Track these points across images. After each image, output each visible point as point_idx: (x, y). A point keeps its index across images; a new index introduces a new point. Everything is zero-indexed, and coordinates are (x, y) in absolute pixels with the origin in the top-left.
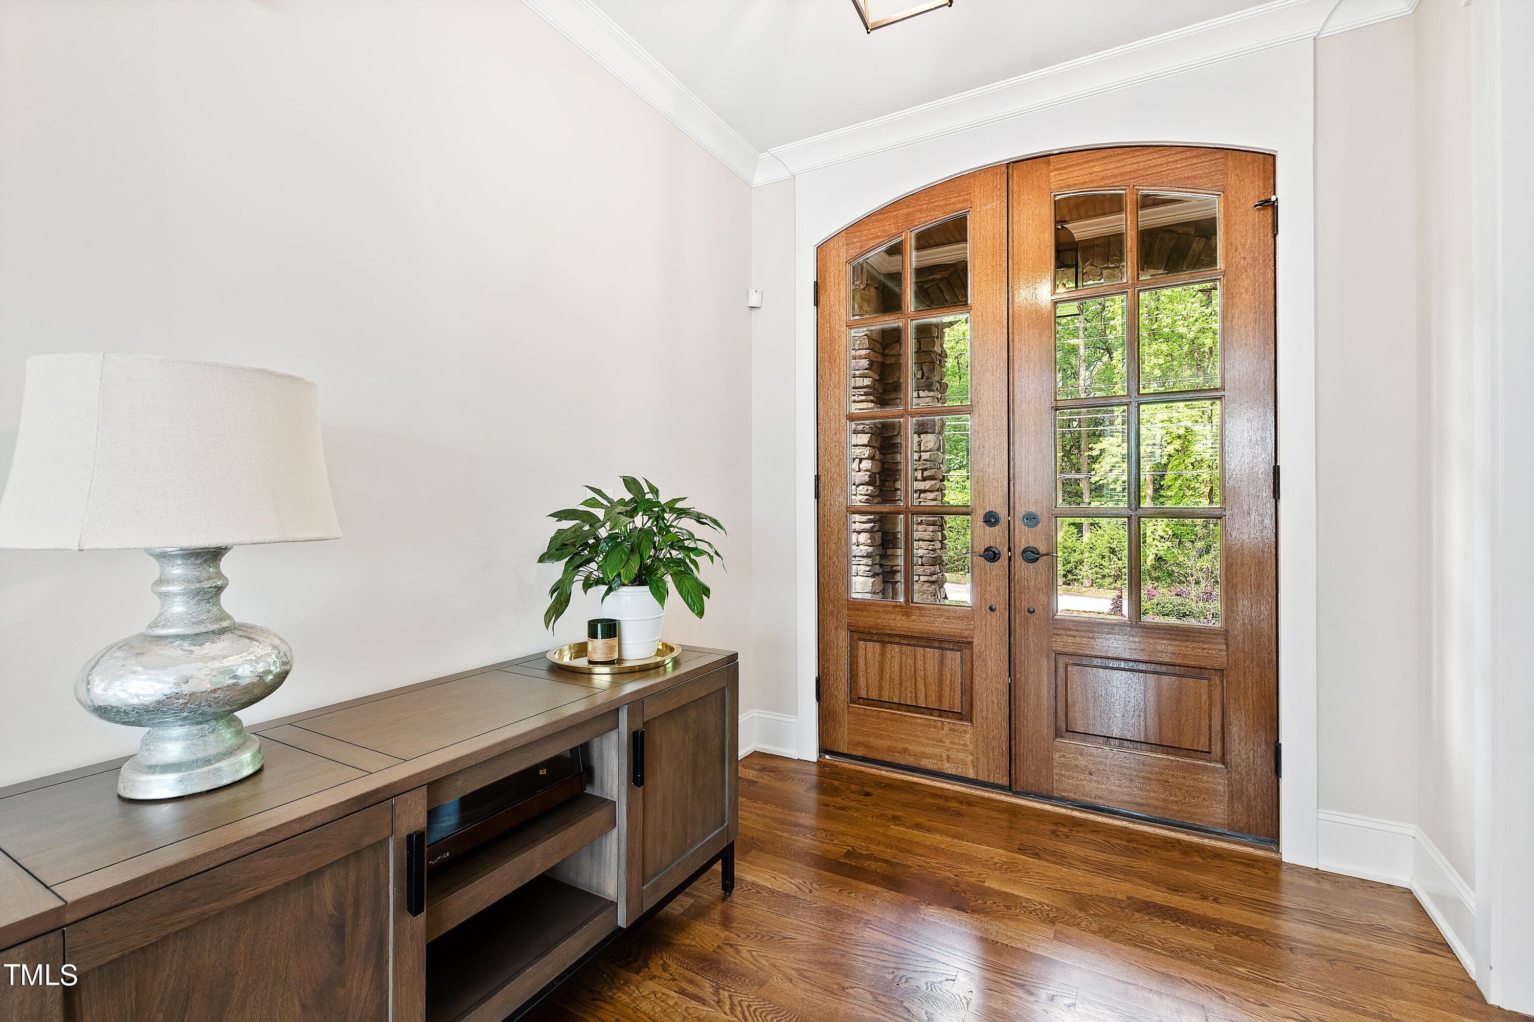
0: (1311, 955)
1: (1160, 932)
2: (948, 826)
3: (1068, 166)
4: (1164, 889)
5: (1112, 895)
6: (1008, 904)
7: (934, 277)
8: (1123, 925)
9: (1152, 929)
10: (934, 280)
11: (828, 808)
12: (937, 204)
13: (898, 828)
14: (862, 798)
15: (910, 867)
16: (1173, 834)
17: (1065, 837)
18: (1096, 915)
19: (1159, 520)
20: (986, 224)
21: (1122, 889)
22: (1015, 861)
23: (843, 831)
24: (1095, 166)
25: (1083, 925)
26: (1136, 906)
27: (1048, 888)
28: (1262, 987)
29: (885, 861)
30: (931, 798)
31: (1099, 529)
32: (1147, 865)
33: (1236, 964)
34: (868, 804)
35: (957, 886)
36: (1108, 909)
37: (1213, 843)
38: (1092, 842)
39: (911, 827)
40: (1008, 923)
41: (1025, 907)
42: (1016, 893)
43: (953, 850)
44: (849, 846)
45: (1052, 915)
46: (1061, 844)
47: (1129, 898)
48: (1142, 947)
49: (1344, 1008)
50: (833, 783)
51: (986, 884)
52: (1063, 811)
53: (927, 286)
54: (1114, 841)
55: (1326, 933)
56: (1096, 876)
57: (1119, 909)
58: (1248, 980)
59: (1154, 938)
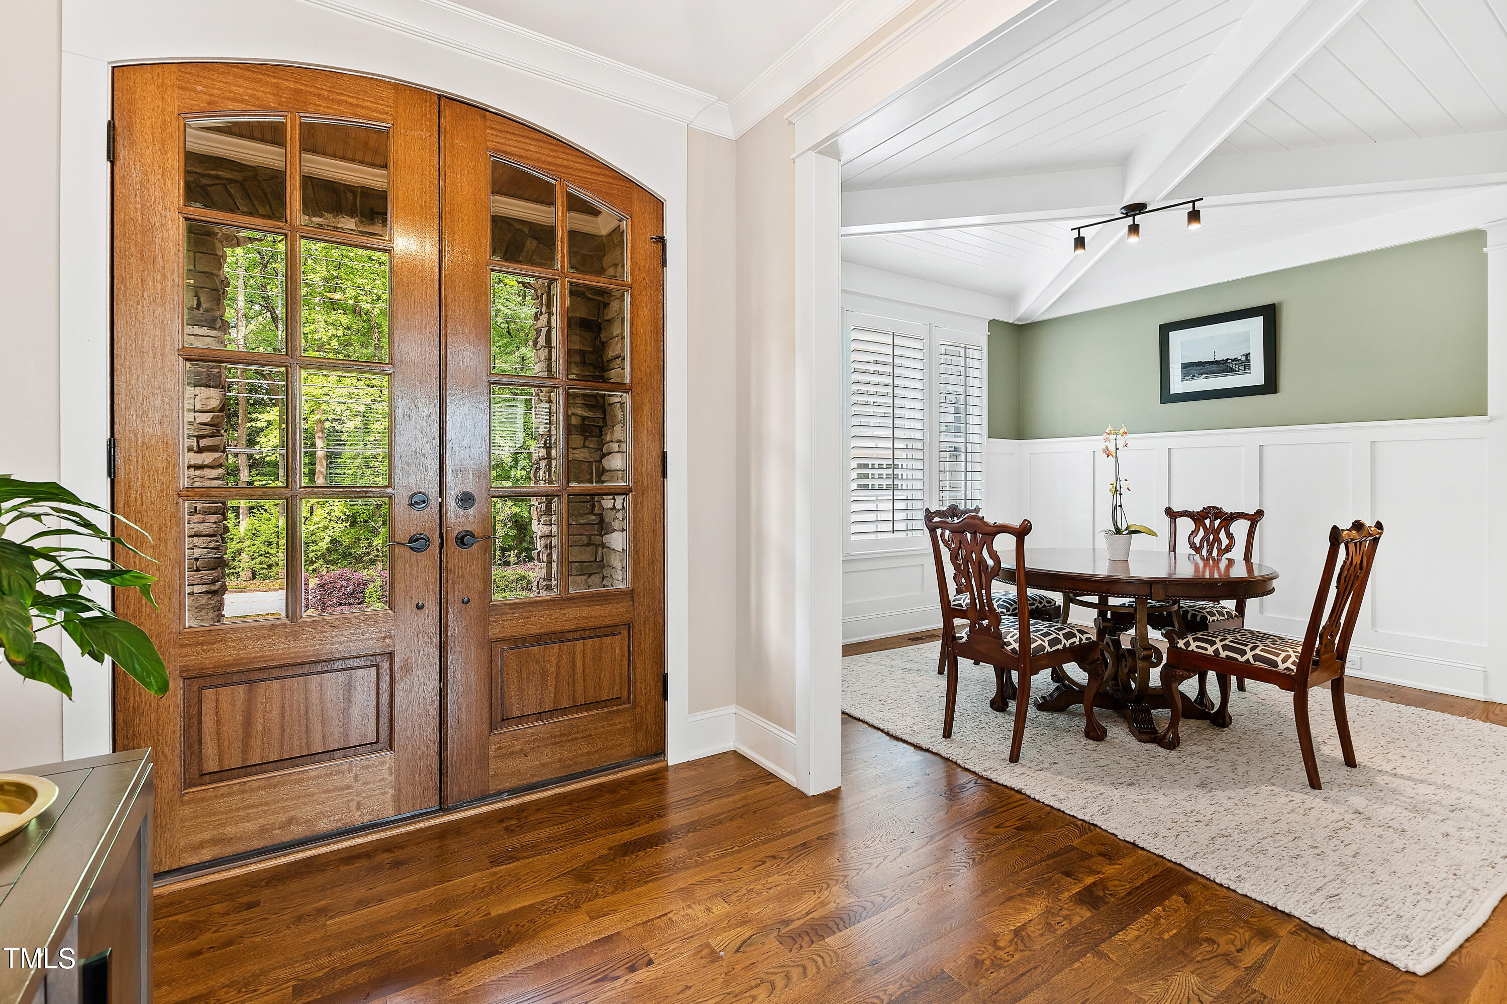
0: (731, 819)
1: (650, 861)
2: (398, 883)
3: (505, 131)
4: (624, 828)
5: (598, 855)
6: (530, 919)
7: (219, 173)
8: (625, 873)
9: (644, 862)
10: (217, 177)
11: (201, 957)
12: (345, 98)
13: (337, 920)
14: (246, 914)
15: (396, 952)
16: (595, 781)
17: (519, 828)
18: (601, 879)
19: (336, 500)
20: (412, 153)
21: (601, 844)
22: (499, 876)
23: (261, 970)
24: (531, 145)
25: (600, 892)
26: (620, 852)
27: (548, 881)
28: (729, 858)
29: (360, 965)
30: (347, 864)
31: (264, 512)
32: (597, 816)
33: (707, 853)
34: (265, 916)
35: (468, 935)
36: (605, 868)
37: (626, 774)
38: (546, 819)
39: (355, 909)
40: (546, 934)
41: (545, 910)
42: (526, 903)
43: (428, 904)
44: (288, 981)
45: (572, 902)
46: (522, 836)
47: (610, 849)
48: (650, 880)
49: (770, 842)
50: (177, 921)
51: (493, 914)
52: (500, 805)
53: (207, 182)
54: (560, 810)
55: (724, 800)
56: (573, 847)
57: (611, 863)
58: (720, 858)
59: (651, 868)
